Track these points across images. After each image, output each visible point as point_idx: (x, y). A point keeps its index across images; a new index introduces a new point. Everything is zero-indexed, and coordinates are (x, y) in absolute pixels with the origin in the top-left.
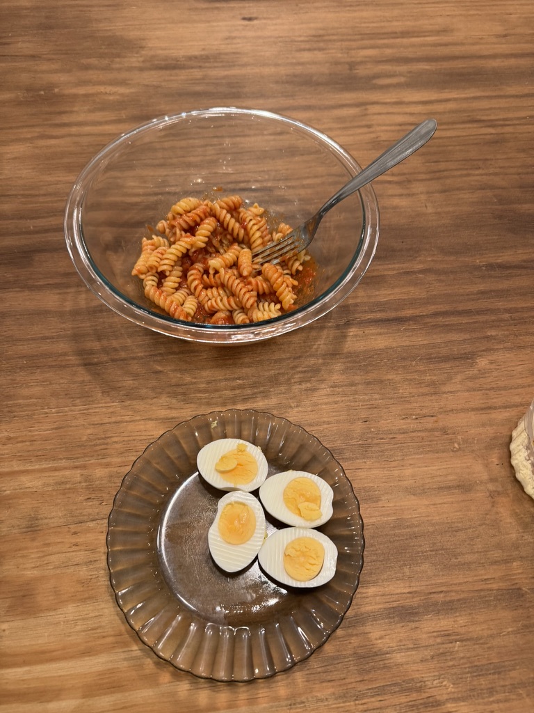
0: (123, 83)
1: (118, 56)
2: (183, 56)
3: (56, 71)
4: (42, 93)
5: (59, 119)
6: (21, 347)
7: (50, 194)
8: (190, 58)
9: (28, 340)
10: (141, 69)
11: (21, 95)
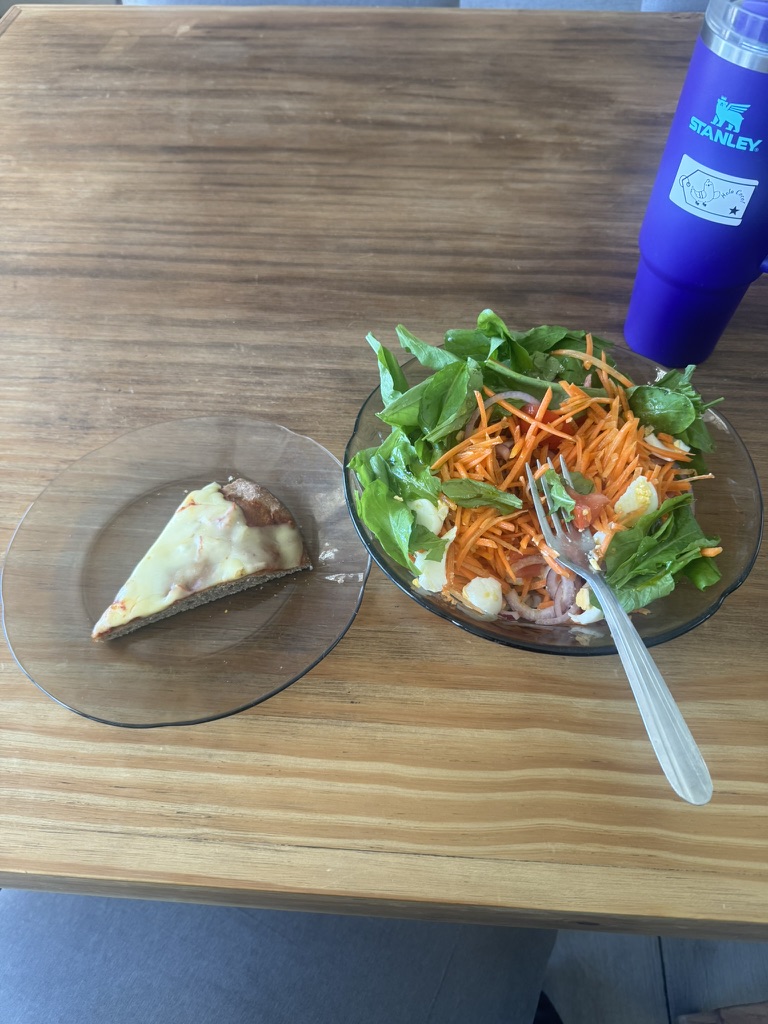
0: (596, 135)
1: (585, 107)
2: (663, 114)
3: (515, 118)
4: (503, 137)
5: (534, 165)
7: (534, 237)
10: (615, 123)
11: (478, 137)
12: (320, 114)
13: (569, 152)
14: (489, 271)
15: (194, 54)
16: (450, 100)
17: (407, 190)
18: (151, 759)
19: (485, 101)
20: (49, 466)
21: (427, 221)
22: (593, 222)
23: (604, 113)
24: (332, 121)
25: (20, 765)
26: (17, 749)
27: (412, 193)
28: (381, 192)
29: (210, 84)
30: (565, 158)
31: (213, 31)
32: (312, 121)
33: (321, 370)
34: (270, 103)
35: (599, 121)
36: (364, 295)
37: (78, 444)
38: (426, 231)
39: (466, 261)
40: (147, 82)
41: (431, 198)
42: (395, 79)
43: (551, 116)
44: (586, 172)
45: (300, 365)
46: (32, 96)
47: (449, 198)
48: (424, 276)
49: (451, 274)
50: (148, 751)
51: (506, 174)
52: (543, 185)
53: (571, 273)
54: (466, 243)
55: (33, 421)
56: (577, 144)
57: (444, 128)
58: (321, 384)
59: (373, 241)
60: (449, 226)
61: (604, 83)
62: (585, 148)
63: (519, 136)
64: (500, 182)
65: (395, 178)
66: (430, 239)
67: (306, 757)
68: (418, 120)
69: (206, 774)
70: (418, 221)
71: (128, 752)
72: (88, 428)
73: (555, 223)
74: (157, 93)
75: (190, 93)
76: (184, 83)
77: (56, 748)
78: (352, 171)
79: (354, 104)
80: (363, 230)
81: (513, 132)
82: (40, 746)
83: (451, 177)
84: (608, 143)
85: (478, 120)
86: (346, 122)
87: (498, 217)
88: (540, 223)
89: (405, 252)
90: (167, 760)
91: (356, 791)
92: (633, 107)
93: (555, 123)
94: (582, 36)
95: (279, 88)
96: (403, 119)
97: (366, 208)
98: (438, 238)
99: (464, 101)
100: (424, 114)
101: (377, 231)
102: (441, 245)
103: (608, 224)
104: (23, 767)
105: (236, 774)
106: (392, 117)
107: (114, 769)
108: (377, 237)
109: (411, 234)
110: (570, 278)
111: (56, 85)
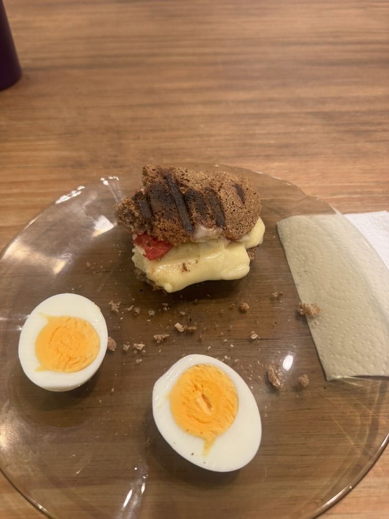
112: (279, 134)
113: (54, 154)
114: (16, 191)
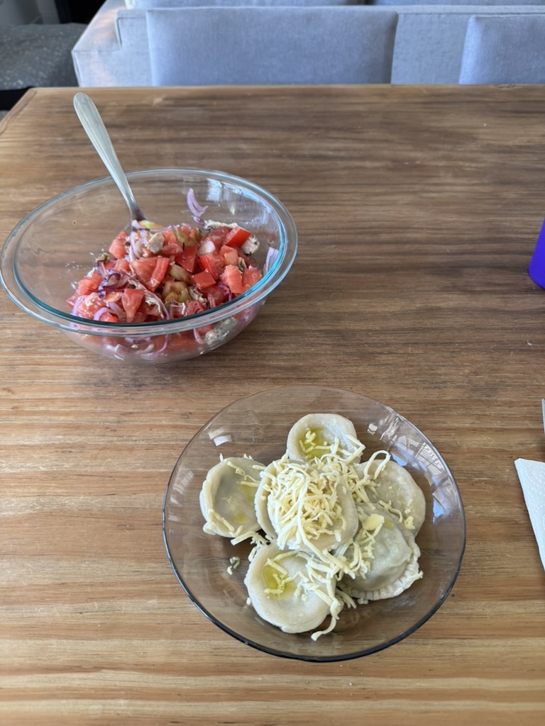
0: (472, 160)
1: (459, 143)
2: (514, 146)
3: (411, 151)
4: (407, 163)
5: (435, 181)
6: (486, 334)
7: (452, 229)
8: (521, 147)
9: (489, 329)
10: (483, 152)
11: (390, 164)
12: (269, 151)
13: (458, 172)
14: (427, 254)
15: (169, 116)
16: (362, 140)
17: (348, 200)
18: (253, 690)
19: (386, 141)
20: (111, 418)
21: (369, 221)
22: (491, 218)
23: (472, 146)
24: (280, 156)
25: (129, 705)
26: (122, 690)
27: (353, 203)
28: (329, 203)
29: (184, 134)
30: (456, 176)
31: (180, 101)
32: (266, 156)
33: (317, 331)
34: (232, 146)
35: (472, 152)
36: (336, 274)
37: (133, 399)
38: (371, 228)
39: (407, 247)
40: (137, 134)
41: (367, 205)
42: (318, 128)
43: (436, 149)
44: (473, 185)
45: (301, 328)
46: (54, 145)
47: (381, 205)
48: (378, 259)
49: (399, 257)
50: (249, 682)
51: (417, 188)
52: (446, 194)
53: (488, 253)
54: (403, 235)
55: (91, 382)
56: (461, 166)
57: (363, 158)
58: (320, 342)
59: (332, 236)
60: (387, 224)
61: (465, 127)
62: (468, 169)
63: (418, 162)
64: (414, 193)
65: (337, 193)
66: (375, 233)
67: (396, 677)
68: (342, 154)
69: (308, 702)
70: (363, 221)
71: (230, 685)
72: (140, 386)
73: (463, 219)
74: (146, 141)
75: (171, 140)
76: (165, 134)
77: (160, 686)
78: (304, 189)
79: (293, 145)
80: (323, 229)
81: (413, 160)
82: (145, 685)
83: (378, 190)
84: (483, 165)
85: (385, 153)
86: (291, 157)
87: (421, 216)
88: (452, 219)
89: (359, 243)
90: (268, 690)
91: (452, 708)
92: (491, 142)
93: (440, 153)
94: (440, 99)
95: (236, 136)
96: (331, 153)
97: (322, 214)
98: (381, 233)
99: (371, 141)
100: (346, 149)
101: (334, 229)
102: (384, 237)
103: (503, 219)
104: (131, 708)
105: (336, 700)
106: (322, 153)
107: (220, 704)
108: (335, 234)
109: (359, 231)
110: (490, 257)
111: (70, 138)
112: (290, 354)
113: (79, 369)
114: (42, 408)
